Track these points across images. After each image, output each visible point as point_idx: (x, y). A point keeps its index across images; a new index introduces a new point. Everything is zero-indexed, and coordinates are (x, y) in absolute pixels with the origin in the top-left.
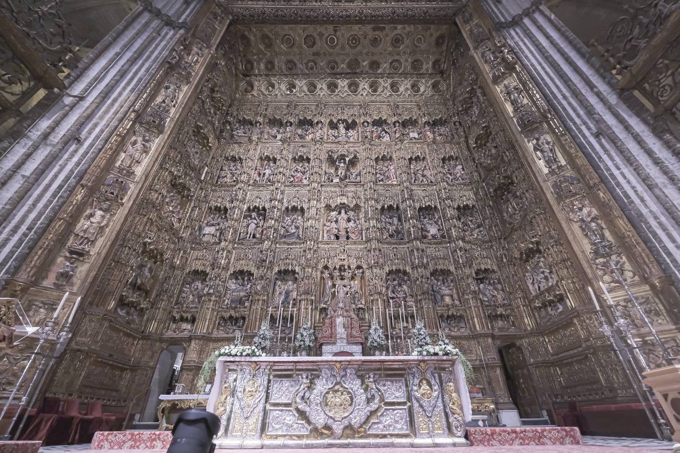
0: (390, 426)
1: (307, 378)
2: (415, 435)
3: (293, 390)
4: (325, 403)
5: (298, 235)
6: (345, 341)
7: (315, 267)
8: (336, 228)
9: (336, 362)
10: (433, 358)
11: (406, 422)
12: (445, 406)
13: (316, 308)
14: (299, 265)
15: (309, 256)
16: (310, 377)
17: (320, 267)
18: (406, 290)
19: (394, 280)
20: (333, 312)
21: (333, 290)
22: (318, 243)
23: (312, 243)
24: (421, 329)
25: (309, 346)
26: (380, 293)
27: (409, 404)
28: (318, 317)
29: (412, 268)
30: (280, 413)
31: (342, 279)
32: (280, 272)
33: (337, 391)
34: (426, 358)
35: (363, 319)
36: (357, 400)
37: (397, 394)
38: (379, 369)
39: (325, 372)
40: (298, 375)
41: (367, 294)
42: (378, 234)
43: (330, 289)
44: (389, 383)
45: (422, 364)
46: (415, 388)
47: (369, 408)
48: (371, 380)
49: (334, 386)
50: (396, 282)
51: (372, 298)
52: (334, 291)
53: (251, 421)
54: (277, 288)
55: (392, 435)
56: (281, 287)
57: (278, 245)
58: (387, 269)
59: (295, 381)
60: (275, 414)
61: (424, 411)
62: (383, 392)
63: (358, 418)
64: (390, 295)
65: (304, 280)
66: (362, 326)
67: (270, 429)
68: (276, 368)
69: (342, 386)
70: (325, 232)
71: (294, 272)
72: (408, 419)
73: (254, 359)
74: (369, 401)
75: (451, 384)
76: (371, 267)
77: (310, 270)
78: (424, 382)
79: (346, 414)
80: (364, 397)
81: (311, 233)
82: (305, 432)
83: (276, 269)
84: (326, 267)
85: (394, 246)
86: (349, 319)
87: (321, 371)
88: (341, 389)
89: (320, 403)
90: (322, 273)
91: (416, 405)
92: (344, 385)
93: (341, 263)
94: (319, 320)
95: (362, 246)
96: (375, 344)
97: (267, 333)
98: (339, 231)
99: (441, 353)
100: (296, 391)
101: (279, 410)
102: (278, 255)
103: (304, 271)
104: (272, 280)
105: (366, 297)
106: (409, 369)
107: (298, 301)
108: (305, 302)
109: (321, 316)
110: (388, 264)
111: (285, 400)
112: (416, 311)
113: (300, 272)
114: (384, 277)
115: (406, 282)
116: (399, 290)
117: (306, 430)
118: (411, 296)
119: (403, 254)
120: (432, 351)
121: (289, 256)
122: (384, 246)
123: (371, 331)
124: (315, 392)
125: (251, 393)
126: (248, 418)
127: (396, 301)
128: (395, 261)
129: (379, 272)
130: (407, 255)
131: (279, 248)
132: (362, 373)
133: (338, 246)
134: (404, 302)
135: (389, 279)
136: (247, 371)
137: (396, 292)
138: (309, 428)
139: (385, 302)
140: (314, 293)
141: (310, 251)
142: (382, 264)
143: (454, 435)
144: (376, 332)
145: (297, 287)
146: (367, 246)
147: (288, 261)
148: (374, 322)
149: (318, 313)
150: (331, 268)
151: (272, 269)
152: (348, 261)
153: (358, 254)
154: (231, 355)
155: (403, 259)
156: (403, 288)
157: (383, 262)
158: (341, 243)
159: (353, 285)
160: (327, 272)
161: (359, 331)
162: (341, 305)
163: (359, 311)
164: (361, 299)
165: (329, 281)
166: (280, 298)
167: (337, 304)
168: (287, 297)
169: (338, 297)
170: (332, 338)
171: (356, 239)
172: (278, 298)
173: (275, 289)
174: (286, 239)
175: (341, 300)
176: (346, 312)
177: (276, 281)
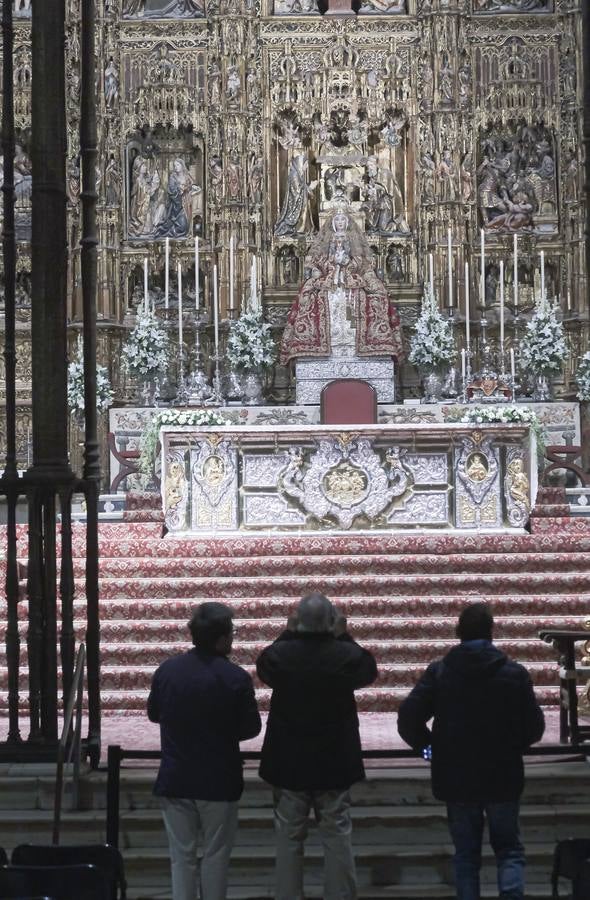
0: (420, 514)
1: (297, 453)
2: (455, 525)
3: (278, 469)
4: (327, 486)
6: (351, 352)
7: (253, 119)
9: (342, 431)
10: (492, 426)
11: (444, 509)
12: (503, 491)
13: (266, 244)
15: (234, 83)
16: (301, 452)
17: (269, 113)
18: (537, 188)
19: (506, 148)
20: (317, 274)
21: (313, 185)
22: (256, 27)
23: (240, 29)
24: (547, 321)
25: (263, 364)
26: (451, 206)
27: (450, 487)
28: (271, 270)
29: (563, 115)
30: (261, 499)
31: (340, 142)
32: (143, 131)
33: (345, 470)
34: (481, 426)
35: (404, 276)
36: (373, 482)
37: (435, 475)
39: (326, 446)
40: (282, 449)
41: (417, 200)
43: (304, 184)
44: (423, 460)
45: (476, 435)
46: (461, 467)
47: (391, 493)
48: (396, 456)
49: (339, 465)
50: (506, 162)
51: (429, 216)
52: (317, 191)
53: (223, 507)
54: (140, 181)
55: (422, 526)
56: (150, 180)
57: (124, 37)
58: (482, 117)
59: (278, 458)
60: (252, 501)
61: (472, 496)
62: (413, 471)
63: (375, 505)
64: (486, 203)
65: (226, 160)
66: (398, 297)
67: (250, 519)
68: (247, 439)
69: (351, 465)
71: (187, 130)
72: (447, 506)
73: (215, 429)
74: (390, 484)
75: (518, 461)
76: (433, 116)
77: (240, 127)
78: (477, 459)
79: (357, 501)
80: (384, 479)
82: (298, 522)
83: (130, 123)
84: (288, 114)
85: (510, 33)
86: (363, 294)
87: (318, 444)
88: (349, 468)
89: (319, 487)
90: (277, 128)
91: (460, 488)
92: (354, 463)
93: (336, 102)
94: (276, 278)
95: (407, 35)
96: (428, 359)
97: (155, 334)
99: (505, 419)
100: (282, 472)
101: (259, 496)
102: (128, 70)
103: (221, 133)
104: (123, 160)
105: (413, 210)
106: (456, 440)
107: (213, 228)
108: (234, 233)
109: (281, 267)
110: (489, 100)
111: (267, 484)
112: (558, 253)
113: (205, 131)
114: (472, 147)
115: (541, 159)
116: (516, 187)
117: (300, 519)
118: (550, 205)
119: (539, 62)
120: (491, 416)
121: (168, 76)
122: (477, 33)
123: (418, 326)
124: (310, 472)
125: (215, 475)
126: (216, 505)
127: (501, 222)
128: (510, 92)
129: (456, 133)
130: (552, 65)
131: (130, 45)
132: (381, 445)
133: (326, 36)
134: (527, 226)
135: (488, 146)
136: (204, 445)
137: (505, 192)
138: (305, 517)
139: (467, 228)
140: (258, 205)
141: (234, 62)
142: (469, 104)
143: (510, 525)
144: (431, 330)
145: (203, 180)
146: (423, 36)
147: (165, 95)
148: (428, 303)
149: (271, 259)
150: (305, 117)
151: (118, 122)
152: (359, 91)
153: (391, 67)
154: (179, 424)
155: (537, 83)
156: (527, 179)
157: (470, 97)
158: (334, 26)
159: (373, 172)
160: (292, 126)
161: (388, 325)
162: (340, 256)
163: (391, 252)
164: (397, 216)
165: (300, 155)
166: (153, 214)
167: (329, 250)
168: (175, 213)
169: (331, 228)
170: (319, 345)
171: (385, 8)
172: (148, 216)
173: (135, 186)
174: (149, 12)
175: (340, 239)
176: (355, 278)
177: (134, 158)
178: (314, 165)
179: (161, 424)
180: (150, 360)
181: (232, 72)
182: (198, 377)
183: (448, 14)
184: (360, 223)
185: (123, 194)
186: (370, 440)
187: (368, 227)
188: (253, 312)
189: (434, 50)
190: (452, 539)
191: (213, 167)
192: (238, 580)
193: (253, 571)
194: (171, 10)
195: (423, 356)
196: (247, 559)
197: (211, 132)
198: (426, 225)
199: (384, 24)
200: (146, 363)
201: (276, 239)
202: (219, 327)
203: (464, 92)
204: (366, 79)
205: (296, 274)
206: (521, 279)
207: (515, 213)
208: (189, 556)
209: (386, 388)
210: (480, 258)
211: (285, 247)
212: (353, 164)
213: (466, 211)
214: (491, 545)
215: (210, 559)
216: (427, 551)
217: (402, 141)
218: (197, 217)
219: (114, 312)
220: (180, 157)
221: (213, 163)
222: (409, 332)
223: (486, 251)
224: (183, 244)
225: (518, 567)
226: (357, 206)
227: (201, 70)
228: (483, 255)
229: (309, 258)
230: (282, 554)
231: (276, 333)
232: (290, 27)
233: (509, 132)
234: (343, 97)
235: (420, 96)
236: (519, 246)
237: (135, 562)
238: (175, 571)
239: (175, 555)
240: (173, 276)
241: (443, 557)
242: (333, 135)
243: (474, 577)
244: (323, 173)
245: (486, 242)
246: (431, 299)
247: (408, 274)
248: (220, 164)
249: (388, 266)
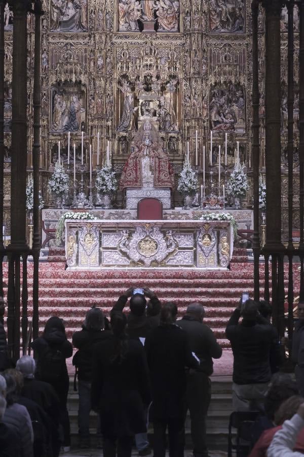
0: (181, 261)
1: (126, 232)
2: (196, 266)
3: (118, 239)
4: (139, 247)
5: (80, 22)
6: (151, 185)
7: (109, 78)
8: (138, 10)
9: (147, 223)
10: (214, 221)
11: (192, 259)
12: (218, 251)
13: (114, 135)
14: (85, 73)
15: (100, 62)
16: (128, 232)
17: (116, 76)
18: (237, 112)
19: (223, 94)
20: (137, 150)
21: (136, 109)
22: (111, 37)
23: (103, 38)
24: (239, 173)
25: (112, 190)
26: (198, 120)
27: (195, 249)
28: (115, 147)
29: (248, 80)
30: (110, 253)
31: (148, 89)
32: (59, 83)
33: (147, 240)
34: (209, 222)
35: (176, 151)
36: (160, 246)
37: (188, 243)
38: (176, 228)
39: (139, 229)
40: (120, 231)
41: (182, 117)
42: (203, 23)
43: (131, 108)
44: (183, 236)
45: (206, 225)
46: (200, 240)
47: (168, 251)
48: (170, 234)
49: (145, 238)
50: (223, 100)
51: (187, 124)
52: (137, 111)
53: (93, 256)
54: (57, 105)
55: (182, 266)
56: (62, 105)
57: (51, 40)
58: (212, 80)
59: (118, 234)
60: (106, 254)
61: (204, 253)
62: (178, 241)
63: (161, 256)
64: (213, 118)
65: (96, 97)
66: (173, 160)
67: (104, 262)
68: (104, 226)
69: (150, 238)
70: (121, 14)
71: (79, 83)
72: (193, 257)
73: (89, 221)
74: (168, 247)
75: (225, 237)
77: (103, 82)
78: (207, 236)
79: (153, 254)
80: (165, 245)
81: (101, 22)
82: (126, 263)
83: (53, 79)
84: (125, 76)
85: (226, 42)
86: (157, 159)
87: (136, 229)
88: (150, 239)
89: (136, 248)
90: (119, 83)
91: (199, 249)
92: (152, 237)
93: (146, 72)
94: (118, 151)
95: (179, 42)
96: (186, 189)
97: (63, 176)
98: (143, 13)
99: (219, 219)
100: (120, 241)
101: (109, 251)
102: (52, 55)
103: (94, 84)
104: (49, 96)
105: (181, 121)
106: (197, 227)
107: (90, 128)
108: (99, 130)
109: (121, 146)
110: (215, 72)
111: (112, 246)
112: (245, 142)
113: (87, 83)
114: (208, 93)
115: (238, 99)
116: (227, 111)
117: (127, 262)
118: (242, 120)
119: (238, 55)
120: (213, 217)
121: (70, 58)
122: (211, 41)
123: (182, 174)
124: (132, 241)
125: (90, 242)
126: (89, 255)
127: (220, 128)
128: (225, 68)
129: (200, 87)
130: (244, 56)
131: (53, 44)
132: (164, 229)
133: (142, 41)
134: (231, 129)
135: (214, 93)
136: (85, 228)
137: (222, 114)
138: (129, 261)
139: (205, 129)
140: (110, 118)
141: (100, 52)
142: (206, 74)
143: (221, 266)
144: (188, 176)
145: (86, 106)
146: (186, 42)
147: (69, 67)
148: (186, 164)
149: (116, 142)
150: (132, 78)
151: (48, 78)
152: (157, 67)
153: (171, 57)
154: (73, 218)
155: (237, 65)
156: (232, 108)
157: (207, 71)
158: (146, 37)
159: (163, 103)
160: (126, 82)
161: (168, 174)
162: (147, 142)
163: (170, 140)
164: (173, 124)
165: (130, 95)
166: (63, 121)
167: (142, 139)
168: (72, 120)
169: (143, 129)
170: (137, 182)
171: (169, 29)
172: (61, 121)
173: (55, 108)
174: (62, 29)
175: (147, 134)
176: (154, 152)
177: (55, 95)
178: (136, 100)
179: (66, 218)
180: (60, 187)
181: (99, 57)
182: (82, 195)
183: (198, 33)
184: (156, 127)
185: (49, 112)
186: (159, 227)
187: (160, 128)
188: (108, 167)
189: (191, 49)
190: (195, 273)
191: (91, 100)
192: (99, 290)
193: (105, 285)
194: (72, 28)
195: (184, 188)
196: (103, 280)
197: (90, 84)
198: (186, 128)
199: (169, 37)
200: (59, 189)
201: (119, 133)
202: (92, 173)
203: (204, 68)
204: (160, 61)
205: (127, 149)
206: (228, 153)
207: (226, 123)
208: (77, 278)
209: (167, 202)
210: (210, 143)
211: (123, 137)
212: (154, 100)
213: (204, 122)
214: (212, 275)
215: (86, 280)
216: (184, 278)
217: (176, 89)
218: (83, 122)
219: (45, 165)
220: (75, 95)
221: (90, 98)
222: (178, 177)
223: (213, 140)
224: (76, 135)
225: (223, 285)
226: (155, 119)
227: (86, 56)
228: (211, 142)
229: (133, 142)
230: (119, 278)
231: (118, 176)
232: (126, 37)
233: (225, 87)
234: (150, 69)
235: (184, 69)
236: (228, 138)
237: (53, 280)
238: (71, 285)
239: (71, 278)
240: (72, 149)
241: (190, 280)
242: (145, 86)
243: (204, 290)
244: (140, 103)
245: (213, 136)
246: (188, 162)
247: (178, 150)
248: (94, 99)
249: (169, 147)
